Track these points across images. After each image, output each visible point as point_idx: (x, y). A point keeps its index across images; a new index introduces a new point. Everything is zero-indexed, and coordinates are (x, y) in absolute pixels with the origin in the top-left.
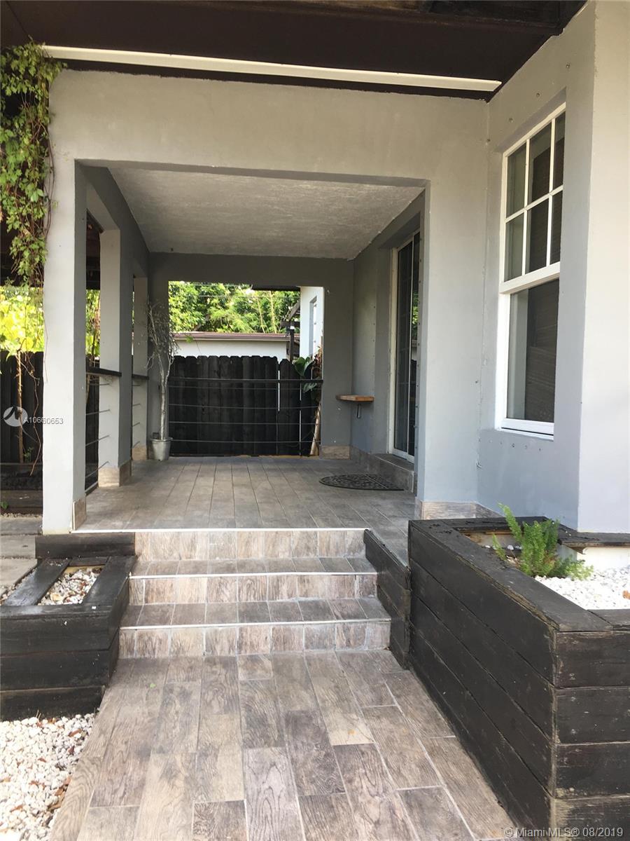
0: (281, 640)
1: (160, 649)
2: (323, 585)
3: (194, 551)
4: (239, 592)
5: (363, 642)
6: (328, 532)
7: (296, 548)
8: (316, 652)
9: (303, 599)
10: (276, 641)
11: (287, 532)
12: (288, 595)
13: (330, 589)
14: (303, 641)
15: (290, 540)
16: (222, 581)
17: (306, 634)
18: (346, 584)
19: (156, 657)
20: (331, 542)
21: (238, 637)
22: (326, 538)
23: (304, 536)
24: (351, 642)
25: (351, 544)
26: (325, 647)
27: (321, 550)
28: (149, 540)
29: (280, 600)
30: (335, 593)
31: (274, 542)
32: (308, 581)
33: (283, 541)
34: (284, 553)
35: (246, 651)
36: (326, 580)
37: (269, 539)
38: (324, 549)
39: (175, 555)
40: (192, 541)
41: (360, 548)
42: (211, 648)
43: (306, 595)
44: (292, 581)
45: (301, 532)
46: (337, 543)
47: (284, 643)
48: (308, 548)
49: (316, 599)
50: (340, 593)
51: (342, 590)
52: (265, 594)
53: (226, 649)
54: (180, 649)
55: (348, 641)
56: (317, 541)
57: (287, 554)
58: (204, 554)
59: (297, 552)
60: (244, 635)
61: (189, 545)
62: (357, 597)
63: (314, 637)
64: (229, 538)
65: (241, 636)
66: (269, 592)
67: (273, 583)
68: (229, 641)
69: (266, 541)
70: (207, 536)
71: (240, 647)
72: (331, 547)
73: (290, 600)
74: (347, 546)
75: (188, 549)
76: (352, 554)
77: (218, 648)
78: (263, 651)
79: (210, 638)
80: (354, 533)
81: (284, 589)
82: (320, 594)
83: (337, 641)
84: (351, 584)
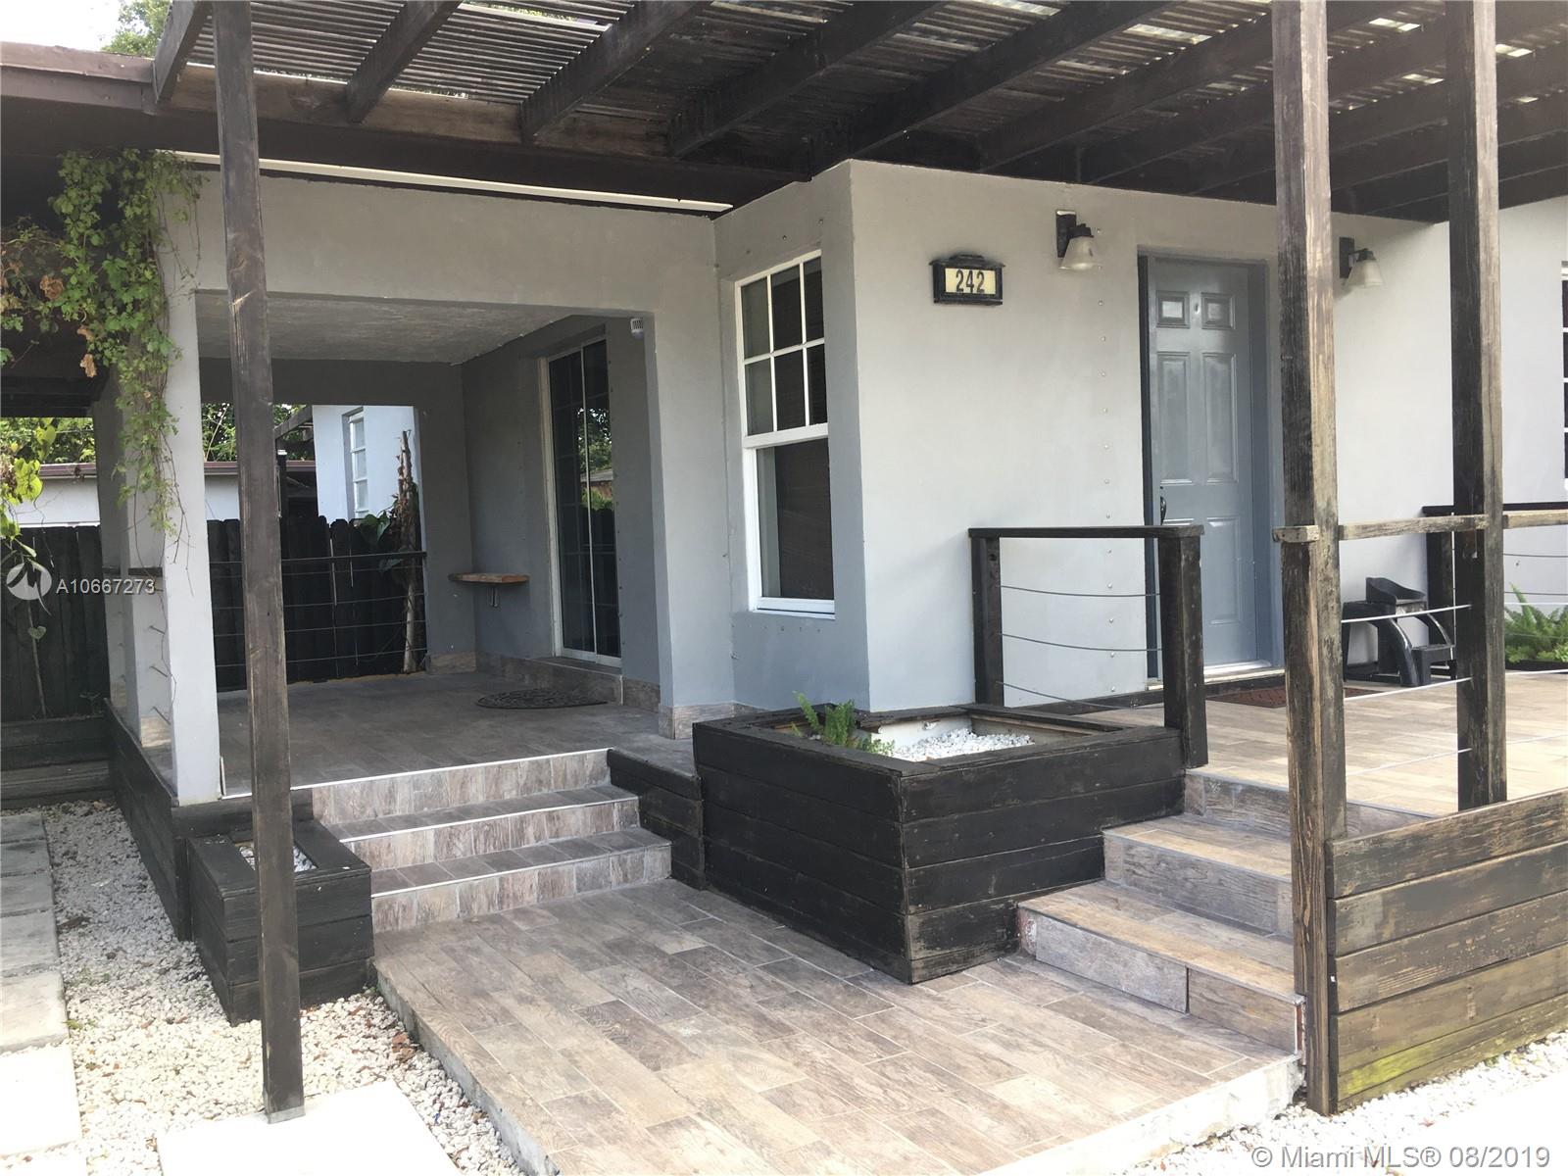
0: (549, 886)
1: (404, 918)
2: (576, 819)
3: (393, 804)
4: (475, 841)
5: (642, 874)
6: (563, 758)
7: (525, 784)
8: (590, 894)
9: (554, 840)
10: (543, 887)
11: (513, 764)
12: (535, 837)
13: (585, 824)
14: (574, 883)
15: (517, 775)
16: (453, 831)
17: (577, 874)
18: (603, 815)
19: (400, 928)
20: (568, 771)
21: (498, 889)
22: (561, 765)
23: (535, 766)
24: (629, 876)
25: (593, 770)
26: (600, 887)
27: (555, 782)
28: (332, 796)
29: (527, 846)
30: (591, 828)
31: (497, 778)
32: (558, 818)
33: (509, 777)
34: (510, 791)
35: (508, 906)
36: (579, 813)
37: (491, 776)
38: (560, 779)
39: (369, 811)
40: (390, 792)
41: (603, 773)
42: (466, 907)
43: (557, 835)
44: (539, 820)
45: (529, 762)
46: (575, 772)
47: (553, 889)
48: (541, 782)
49: (569, 838)
50: (597, 828)
51: (598, 823)
52: (508, 840)
53: (485, 907)
54: (428, 915)
55: (625, 875)
56: (550, 772)
57: (514, 792)
58: (408, 805)
59: (527, 789)
60: (506, 885)
61: (386, 796)
62: (617, 829)
63: (586, 875)
64: (438, 781)
65: (502, 888)
66: (512, 838)
67: (516, 826)
68: (487, 896)
69: (487, 778)
70: (409, 782)
71: (501, 902)
72: (569, 777)
73: (539, 844)
74: (588, 773)
75: (385, 801)
76: (594, 782)
77: (475, 906)
78: (529, 902)
79: (465, 895)
80: (593, 756)
81: (530, 831)
82: (573, 831)
83: (613, 878)
84: (609, 814)
